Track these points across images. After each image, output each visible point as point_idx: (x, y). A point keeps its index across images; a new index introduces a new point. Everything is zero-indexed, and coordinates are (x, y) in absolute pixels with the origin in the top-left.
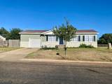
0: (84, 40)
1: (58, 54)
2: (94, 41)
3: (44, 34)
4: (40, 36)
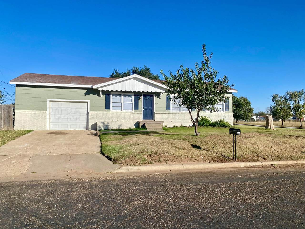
2: (225, 110)
3: (100, 89)
4: (85, 94)
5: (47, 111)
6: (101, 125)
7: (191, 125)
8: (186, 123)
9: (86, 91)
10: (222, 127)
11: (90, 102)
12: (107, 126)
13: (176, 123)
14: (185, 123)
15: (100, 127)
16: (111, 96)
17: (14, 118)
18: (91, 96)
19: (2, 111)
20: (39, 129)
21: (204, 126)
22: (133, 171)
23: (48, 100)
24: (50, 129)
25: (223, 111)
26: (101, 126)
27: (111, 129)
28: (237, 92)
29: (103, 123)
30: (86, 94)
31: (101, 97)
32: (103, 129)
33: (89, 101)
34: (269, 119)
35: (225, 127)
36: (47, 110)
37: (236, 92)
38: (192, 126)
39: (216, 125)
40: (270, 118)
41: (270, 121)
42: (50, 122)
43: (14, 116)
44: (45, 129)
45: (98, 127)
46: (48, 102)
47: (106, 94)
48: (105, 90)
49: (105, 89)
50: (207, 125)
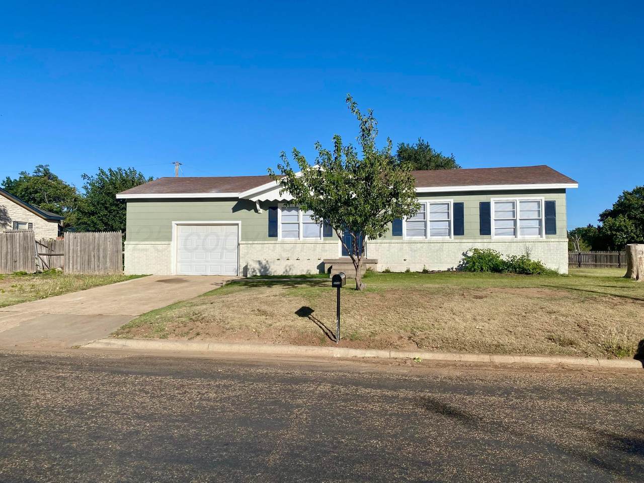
0: (485, 229)
1: (304, 312)
2: (546, 233)
3: (254, 199)
4: (232, 209)
5: (172, 243)
6: (257, 266)
7: (452, 268)
8: (440, 263)
9: (235, 203)
10: (520, 273)
11: (242, 223)
12: (265, 268)
13: (415, 263)
14: (437, 263)
15: (254, 271)
16: (279, 211)
17: (123, 255)
18: (243, 212)
19: (108, 243)
20: (159, 272)
21: (474, 271)
22: (115, 347)
23: (174, 223)
24: (178, 274)
25: (514, 236)
26: (256, 269)
27: (272, 275)
28: (577, 187)
29: (260, 263)
30: (235, 209)
31: (260, 213)
32: (258, 274)
33: (240, 222)
34: (633, 254)
35: (527, 274)
36: (173, 239)
37: (575, 186)
38: (454, 270)
39: (502, 269)
40: (636, 250)
41: (634, 258)
42: (178, 260)
43: (124, 251)
44: (168, 274)
45: (250, 270)
46: (175, 227)
47: (270, 208)
48: (263, 200)
49: (263, 198)
50: (482, 269)
